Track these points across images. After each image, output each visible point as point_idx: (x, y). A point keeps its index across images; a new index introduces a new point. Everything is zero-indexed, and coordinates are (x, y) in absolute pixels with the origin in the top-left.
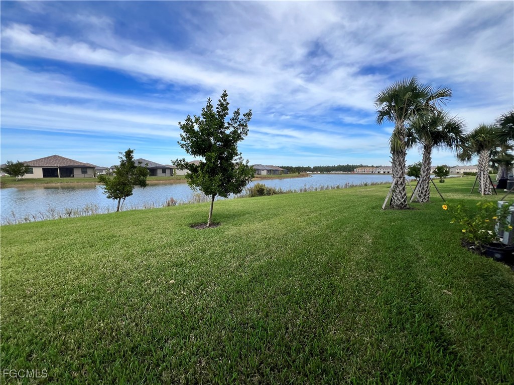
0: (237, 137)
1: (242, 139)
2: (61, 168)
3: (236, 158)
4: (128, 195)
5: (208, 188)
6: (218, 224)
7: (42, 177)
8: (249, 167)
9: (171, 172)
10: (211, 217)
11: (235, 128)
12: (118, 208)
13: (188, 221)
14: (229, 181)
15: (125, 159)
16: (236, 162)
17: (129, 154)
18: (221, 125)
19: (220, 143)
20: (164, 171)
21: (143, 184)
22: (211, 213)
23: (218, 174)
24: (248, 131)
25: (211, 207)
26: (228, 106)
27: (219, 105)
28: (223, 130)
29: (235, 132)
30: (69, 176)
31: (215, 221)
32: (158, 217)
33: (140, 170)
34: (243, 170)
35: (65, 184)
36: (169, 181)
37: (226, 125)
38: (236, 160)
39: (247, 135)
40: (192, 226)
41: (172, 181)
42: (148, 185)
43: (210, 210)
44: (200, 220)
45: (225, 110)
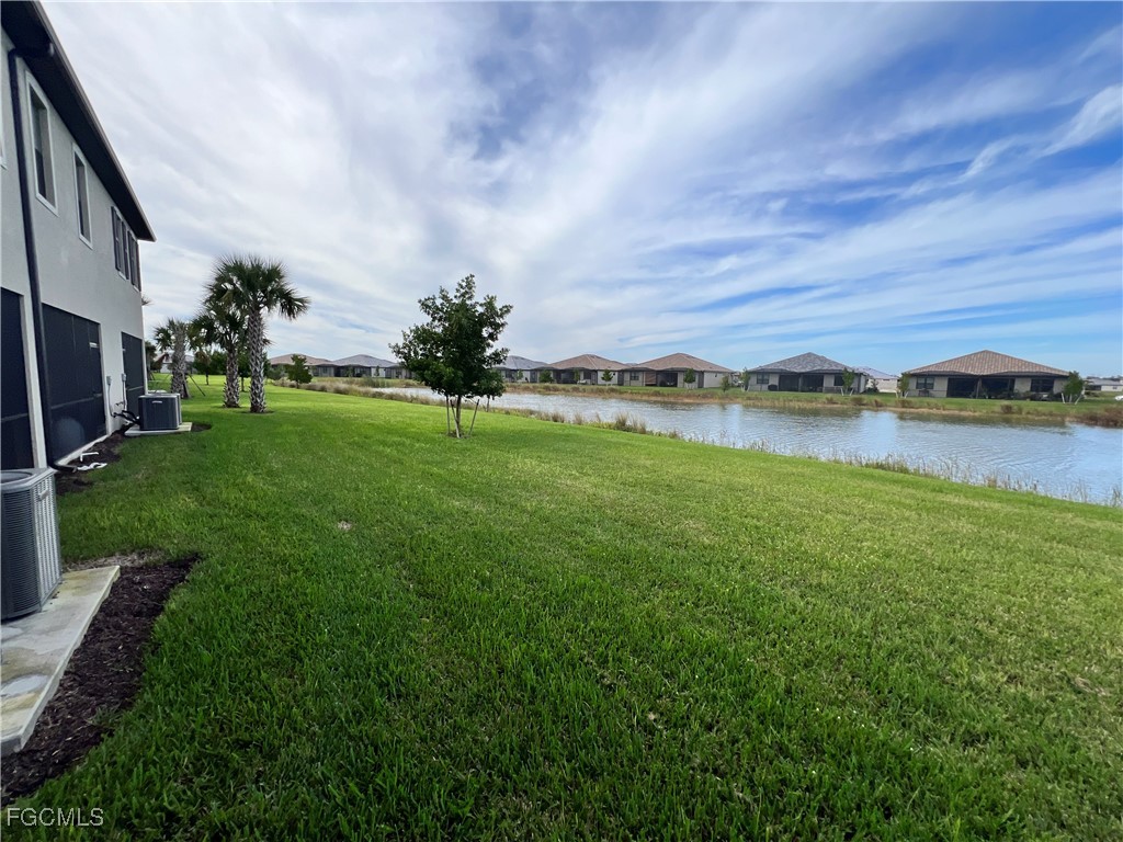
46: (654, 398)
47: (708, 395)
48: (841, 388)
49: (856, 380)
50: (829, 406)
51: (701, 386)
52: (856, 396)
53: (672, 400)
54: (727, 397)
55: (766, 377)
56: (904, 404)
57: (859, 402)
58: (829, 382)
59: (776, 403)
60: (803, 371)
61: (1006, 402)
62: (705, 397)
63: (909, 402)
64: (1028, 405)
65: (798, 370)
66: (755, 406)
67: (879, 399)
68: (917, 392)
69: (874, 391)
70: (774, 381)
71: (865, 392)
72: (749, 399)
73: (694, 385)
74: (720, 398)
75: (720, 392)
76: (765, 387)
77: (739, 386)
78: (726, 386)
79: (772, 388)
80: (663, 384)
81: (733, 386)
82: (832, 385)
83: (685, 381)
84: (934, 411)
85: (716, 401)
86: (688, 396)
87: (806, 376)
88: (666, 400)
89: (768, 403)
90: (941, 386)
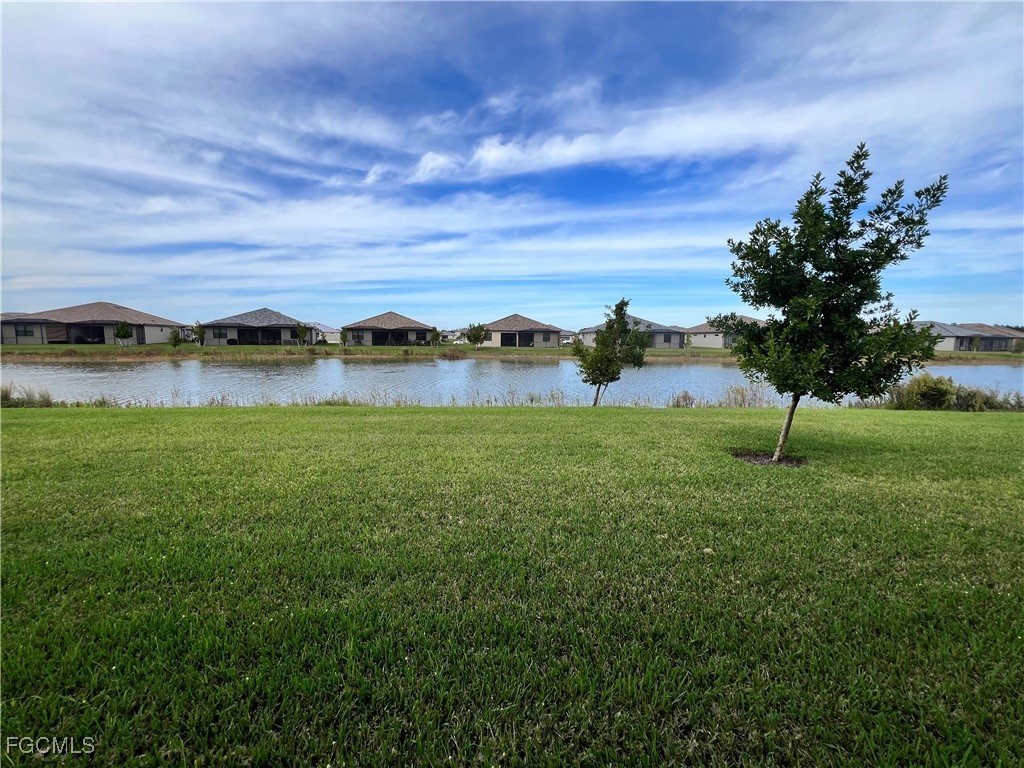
0: (884, 252)
1: (903, 258)
2: (520, 333)
3: (871, 306)
4: (613, 379)
5: (787, 378)
6: (799, 461)
7: (499, 345)
8: (918, 330)
9: (682, 341)
10: (784, 442)
11: (879, 231)
12: (596, 400)
13: (727, 442)
14: (846, 364)
15: (614, 317)
16: (872, 317)
17: (621, 307)
18: (840, 230)
19: (831, 274)
20: (667, 339)
21: (638, 362)
22: (787, 432)
23: (818, 347)
24: (927, 234)
25: (786, 420)
26: (866, 182)
27: (840, 184)
28: (841, 242)
29: (878, 243)
30: (528, 346)
31: (795, 452)
32: (663, 424)
33: (636, 336)
34: (896, 338)
35: (522, 357)
36: (676, 359)
37: (855, 228)
38: (871, 312)
39: (919, 245)
40: (737, 454)
41: (682, 358)
42: (646, 364)
43: (784, 426)
44: (754, 445)
45: (857, 193)
46: (67, 360)
47: (155, 352)
48: (297, 340)
49: (308, 334)
50: (288, 357)
51: (141, 341)
52: (311, 347)
53: (98, 359)
54: (179, 352)
55: (223, 331)
56: (346, 352)
57: (312, 352)
58: (286, 336)
59: (237, 356)
60: (261, 325)
61: (405, 348)
62: (149, 354)
63: (349, 351)
64: (416, 349)
65: (255, 324)
66: (214, 361)
67: (327, 348)
68: (353, 343)
69: (324, 342)
70: (233, 335)
71: (316, 344)
72: (207, 354)
73: (132, 341)
74: (169, 355)
75: (170, 348)
76: (224, 341)
77: (193, 341)
78: (176, 340)
79: (231, 342)
80: (80, 341)
81: (185, 341)
82: (290, 338)
83: (117, 336)
84: (365, 356)
85: (166, 358)
86: (124, 354)
87: (264, 330)
88: (88, 360)
89: (229, 358)
90: (368, 338)
